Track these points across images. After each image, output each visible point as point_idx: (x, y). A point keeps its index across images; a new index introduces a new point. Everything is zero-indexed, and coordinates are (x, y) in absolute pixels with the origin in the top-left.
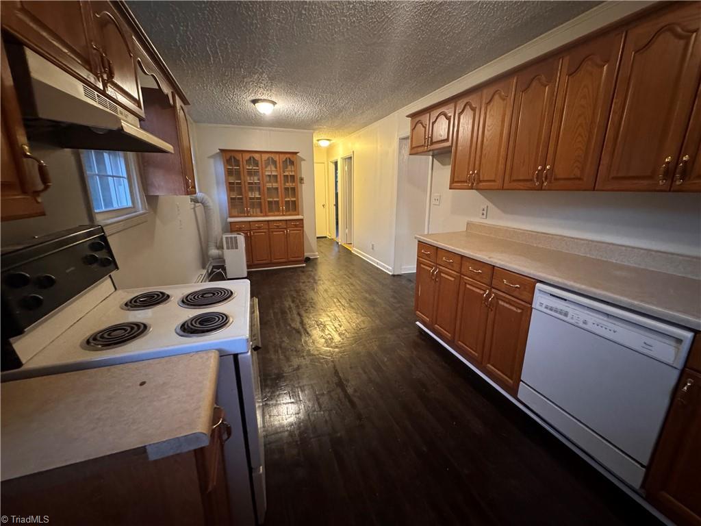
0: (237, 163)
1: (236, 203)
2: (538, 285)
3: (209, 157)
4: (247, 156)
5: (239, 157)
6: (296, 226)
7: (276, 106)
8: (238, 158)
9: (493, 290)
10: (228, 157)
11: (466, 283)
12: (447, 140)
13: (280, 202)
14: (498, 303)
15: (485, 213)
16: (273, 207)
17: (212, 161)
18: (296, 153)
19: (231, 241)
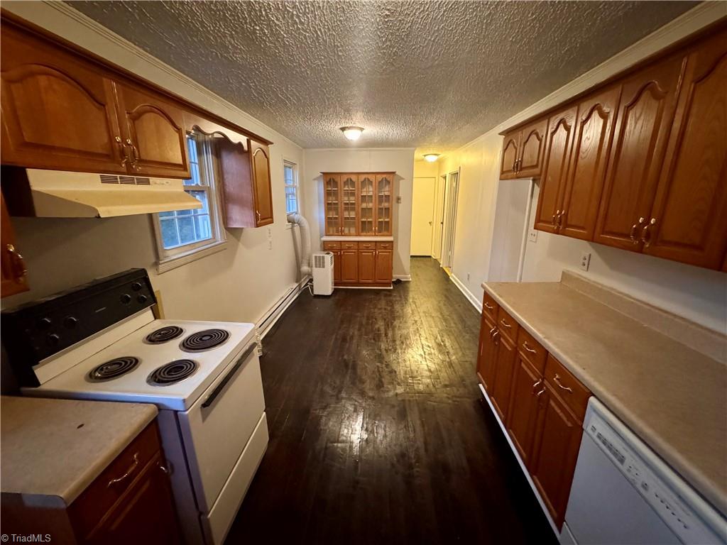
0: (336, 184)
1: (332, 224)
2: (592, 399)
3: (315, 179)
4: (345, 178)
5: (338, 179)
6: (385, 248)
7: (364, 132)
8: (336, 180)
9: (546, 382)
10: (328, 180)
11: (521, 361)
12: (536, 166)
13: (373, 223)
14: (549, 401)
15: (587, 264)
16: (365, 227)
17: (316, 182)
18: (394, 173)
19: (320, 260)
